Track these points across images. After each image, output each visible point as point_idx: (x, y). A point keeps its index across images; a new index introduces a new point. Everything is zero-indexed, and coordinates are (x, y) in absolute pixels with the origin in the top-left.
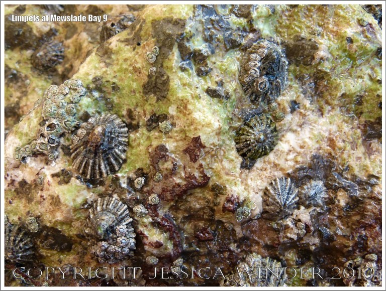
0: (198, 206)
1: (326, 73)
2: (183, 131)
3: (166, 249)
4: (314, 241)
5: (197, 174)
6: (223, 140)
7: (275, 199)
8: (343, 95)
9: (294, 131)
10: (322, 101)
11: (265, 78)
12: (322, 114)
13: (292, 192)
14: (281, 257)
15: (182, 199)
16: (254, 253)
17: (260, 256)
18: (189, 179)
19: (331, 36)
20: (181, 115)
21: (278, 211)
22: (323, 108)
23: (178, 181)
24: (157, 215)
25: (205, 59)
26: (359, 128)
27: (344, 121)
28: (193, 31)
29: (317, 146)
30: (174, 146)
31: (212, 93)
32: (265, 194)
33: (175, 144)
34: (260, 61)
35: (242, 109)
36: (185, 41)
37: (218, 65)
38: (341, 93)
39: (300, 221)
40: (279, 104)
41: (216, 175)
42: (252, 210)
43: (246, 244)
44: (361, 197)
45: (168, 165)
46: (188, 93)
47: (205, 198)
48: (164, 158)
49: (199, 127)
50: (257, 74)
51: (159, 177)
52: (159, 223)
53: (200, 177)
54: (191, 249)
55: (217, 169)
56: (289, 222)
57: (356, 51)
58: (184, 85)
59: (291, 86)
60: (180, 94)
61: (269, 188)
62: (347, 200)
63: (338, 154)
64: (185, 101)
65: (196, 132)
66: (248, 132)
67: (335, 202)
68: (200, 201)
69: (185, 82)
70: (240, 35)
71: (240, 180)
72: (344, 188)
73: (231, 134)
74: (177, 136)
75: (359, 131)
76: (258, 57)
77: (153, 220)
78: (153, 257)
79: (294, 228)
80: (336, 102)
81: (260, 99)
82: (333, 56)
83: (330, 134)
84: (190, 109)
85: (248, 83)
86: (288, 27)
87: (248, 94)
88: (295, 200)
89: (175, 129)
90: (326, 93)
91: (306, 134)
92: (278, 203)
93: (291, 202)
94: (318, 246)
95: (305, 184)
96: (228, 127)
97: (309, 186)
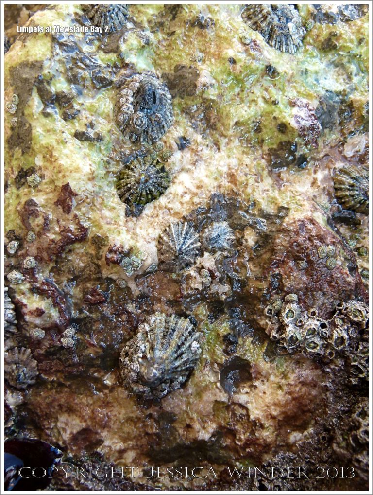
0: (82, 265)
1: (213, 101)
2: (52, 182)
3: (50, 317)
4: (223, 290)
5: (72, 227)
6: (100, 186)
7: (169, 246)
8: (237, 124)
9: (188, 171)
10: (216, 133)
11: (141, 114)
12: (219, 149)
13: (191, 236)
14: (188, 312)
15: (61, 257)
16: (157, 313)
17: (164, 315)
18: (64, 233)
19: (213, 60)
20: (48, 164)
21: (173, 258)
22: (218, 141)
23: (52, 236)
24: (36, 280)
25: (70, 101)
26: (263, 158)
27: (244, 152)
28: (52, 72)
29: (216, 184)
30: (44, 200)
31: (80, 136)
32: (159, 242)
33: (45, 197)
34: (133, 96)
35: (121, 152)
36: (45, 84)
37: (87, 106)
38: (235, 121)
39: (203, 267)
40: (165, 142)
41: (95, 226)
42: (142, 260)
43: (147, 302)
44: (270, 231)
45: (40, 221)
46: (53, 138)
47: (87, 254)
48: (34, 214)
49: (68, 174)
50: (130, 109)
51: (32, 236)
52: (38, 289)
53: (76, 229)
54: (82, 315)
55: (95, 218)
56: (192, 271)
57: (241, 72)
58: (48, 131)
59: (179, 122)
60: (44, 142)
61: (162, 235)
62: (256, 238)
63: (241, 189)
64: (50, 148)
65: (64, 179)
66: (128, 175)
67: (242, 243)
68: (83, 258)
69: (48, 128)
70: (110, 72)
71: (125, 228)
72: (250, 226)
73: (110, 179)
74: (47, 188)
75: (263, 161)
76: (129, 91)
77: (32, 285)
78: (37, 328)
79: (198, 276)
80: (231, 132)
81: (142, 140)
82: (217, 81)
83: (230, 169)
84: (55, 156)
85: (124, 122)
86: (167, 58)
87: (126, 134)
88: (195, 245)
89: (44, 181)
90: (219, 124)
91: (201, 172)
92: (172, 249)
93: (188, 247)
94: (229, 294)
95: (207, 227)
96: (105, 172)
97: (210, 229)
